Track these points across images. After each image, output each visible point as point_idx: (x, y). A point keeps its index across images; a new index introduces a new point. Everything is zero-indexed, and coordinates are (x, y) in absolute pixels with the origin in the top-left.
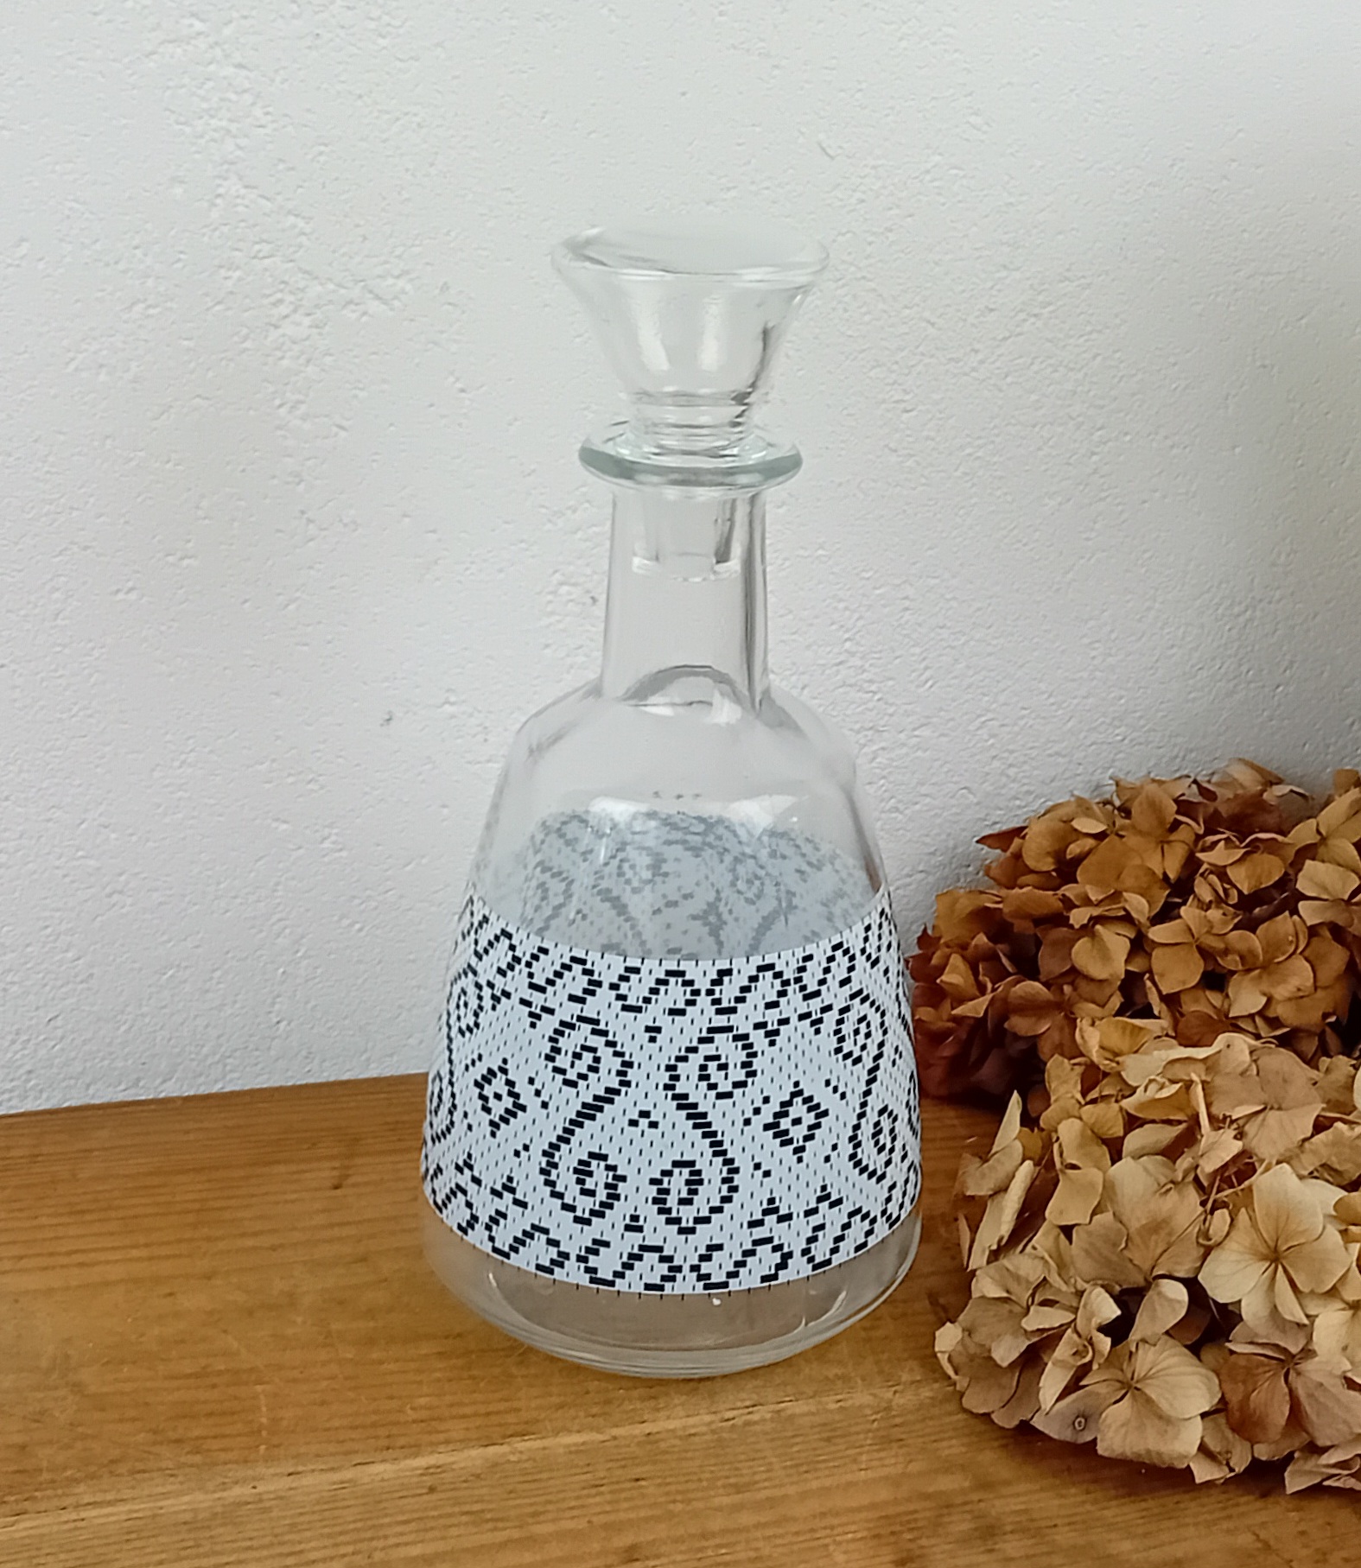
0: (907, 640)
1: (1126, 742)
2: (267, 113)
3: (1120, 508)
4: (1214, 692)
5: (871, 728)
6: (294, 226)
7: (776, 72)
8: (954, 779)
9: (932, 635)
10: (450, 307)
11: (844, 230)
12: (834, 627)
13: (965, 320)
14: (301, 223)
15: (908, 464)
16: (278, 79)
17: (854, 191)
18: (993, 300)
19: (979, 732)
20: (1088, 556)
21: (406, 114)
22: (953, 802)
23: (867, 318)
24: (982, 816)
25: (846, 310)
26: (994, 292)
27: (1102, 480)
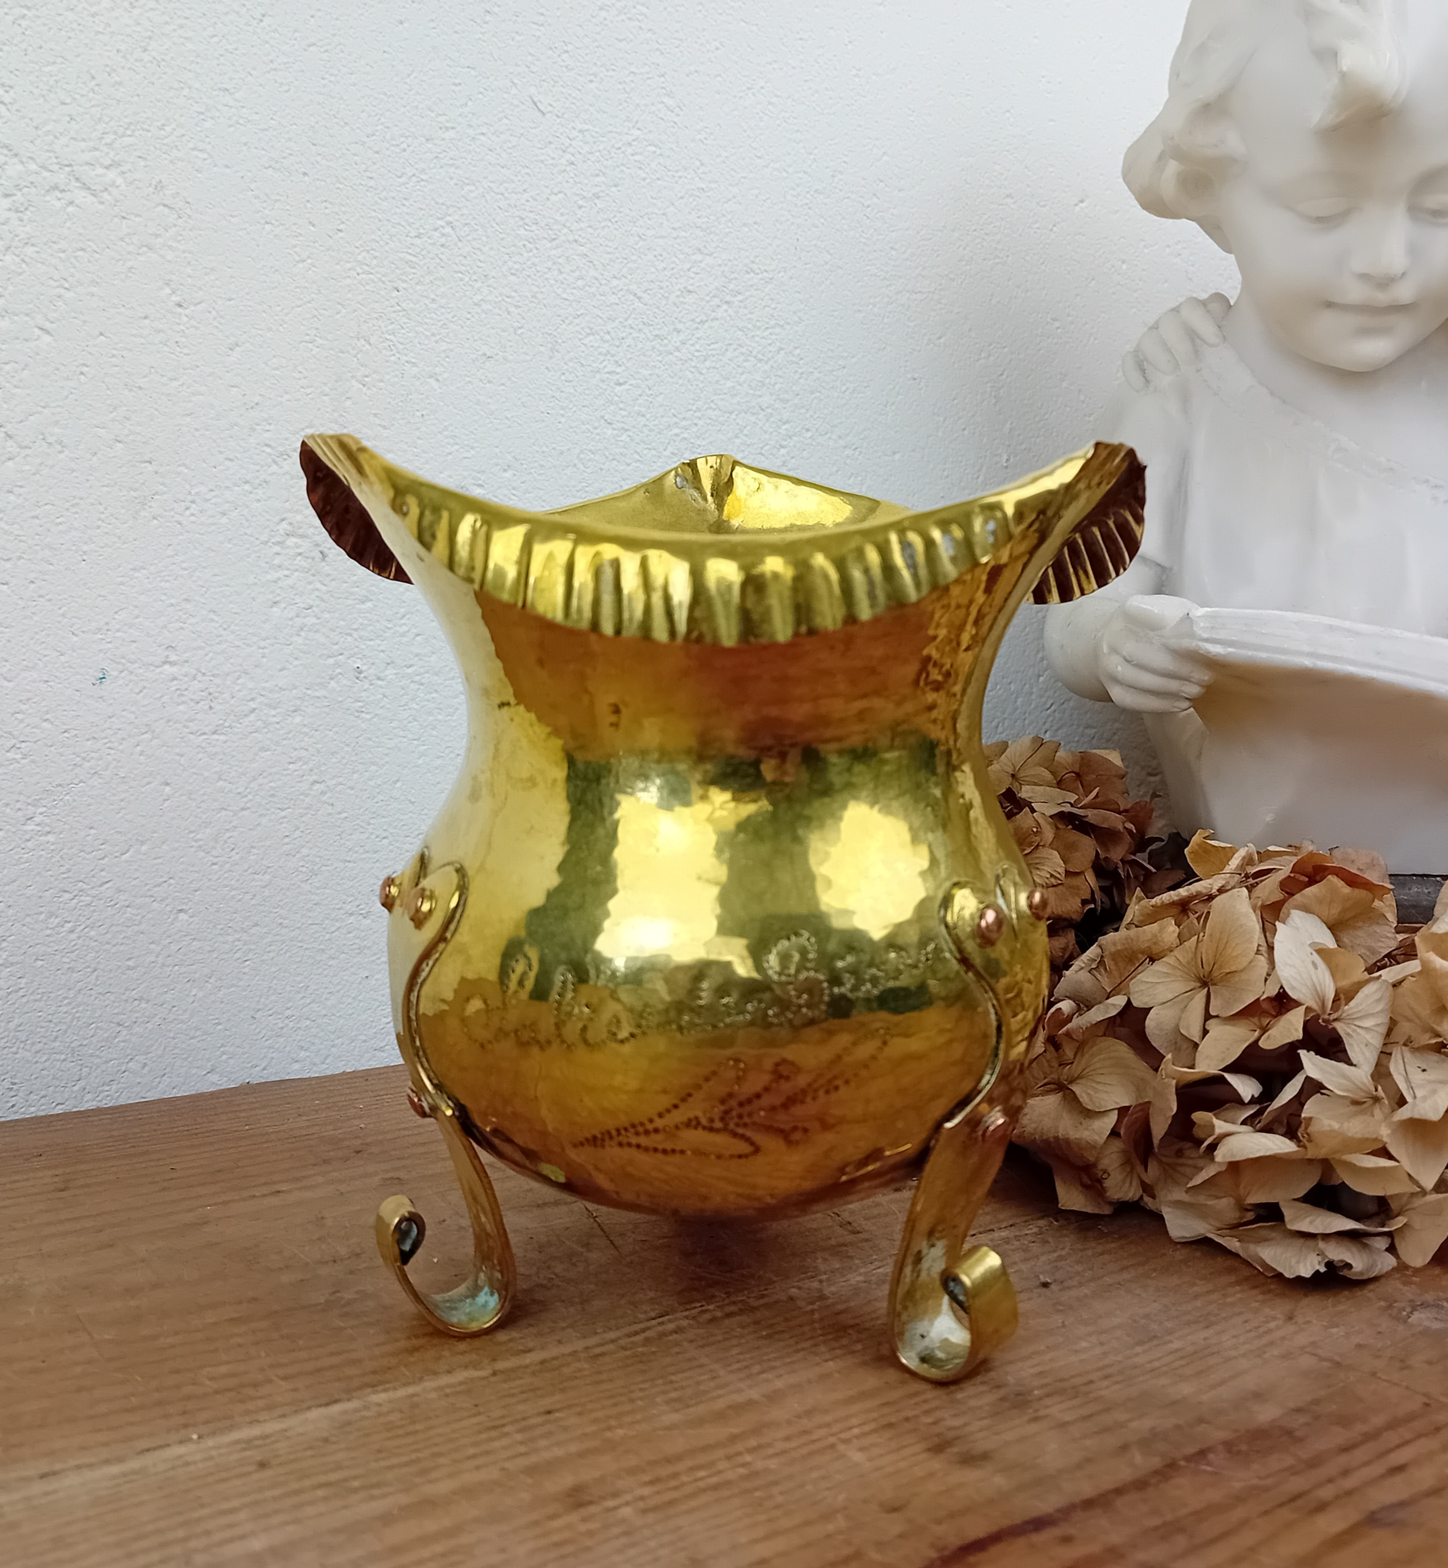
10: (166, 210)
11: (556, 190)
15: (623, 438)
17: (565, 151)
25: (561, 272)
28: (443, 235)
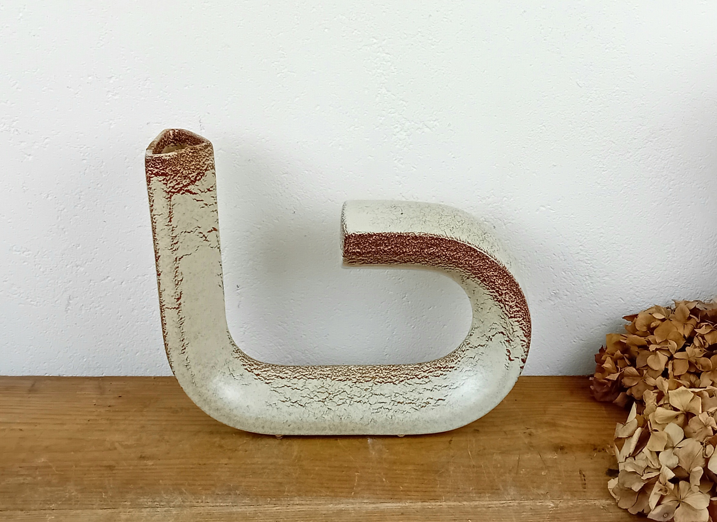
0: (601, 247)
1: (679, 287)
2: (395, 68)
3: (679, 207)
4: (712, 272)
5: (588, 276)
6: (402, 104)
7: (562, 59)
8: (617, 295)
9: (611, 246)
10: (451, 131)
11: (584, 111)
12: (576, 241)
13: (626, 142)
14: (404, 103)
15: (604, 188)
16: (399, 58)
17: (588, 98)
18: (636, 135)
19: (626, 279)
20: (667, 223)
21: (440, 70)
22: (616, 302)
23: (591, 140)
24: (626, 308)
25: (584, 137)
26: (636, 133)
27: (673, 198)
28: (541, 129)
